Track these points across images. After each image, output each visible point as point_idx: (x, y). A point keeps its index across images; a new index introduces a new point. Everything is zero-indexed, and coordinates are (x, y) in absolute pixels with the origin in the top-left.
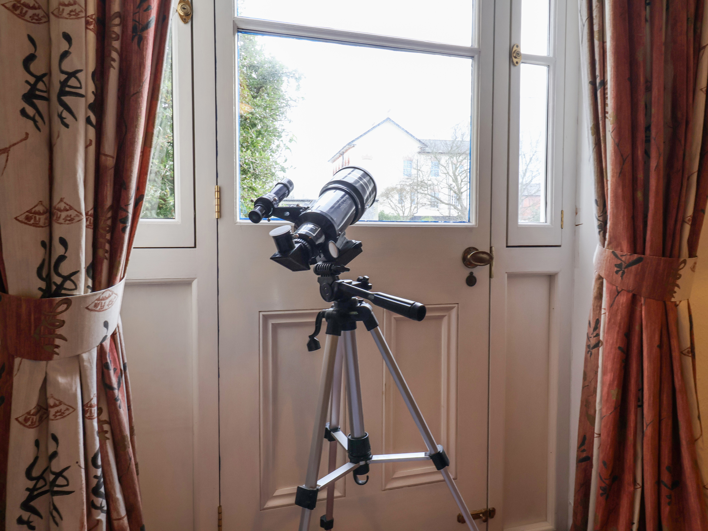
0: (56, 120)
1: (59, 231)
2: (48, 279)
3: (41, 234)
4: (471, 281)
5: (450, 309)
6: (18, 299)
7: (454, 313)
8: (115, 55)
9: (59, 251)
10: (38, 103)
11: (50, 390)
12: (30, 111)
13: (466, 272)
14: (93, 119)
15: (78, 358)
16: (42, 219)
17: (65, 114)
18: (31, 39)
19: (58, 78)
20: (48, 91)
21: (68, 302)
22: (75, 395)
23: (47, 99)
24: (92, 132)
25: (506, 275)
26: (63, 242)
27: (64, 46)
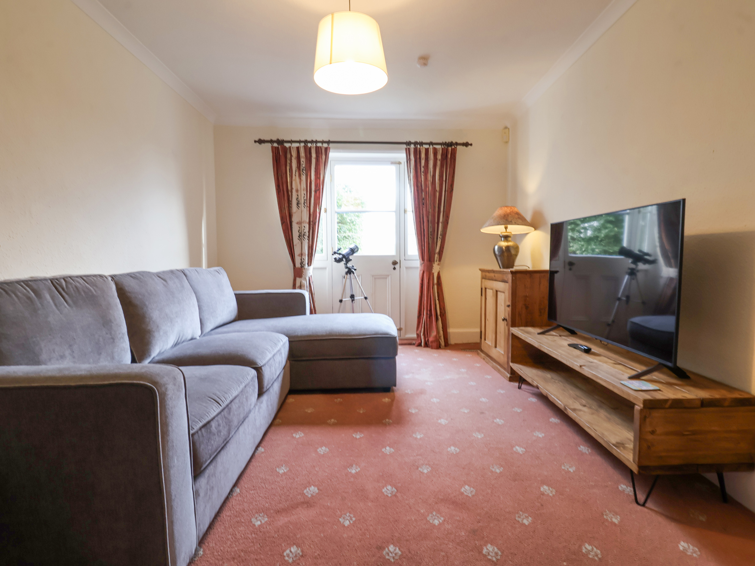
0: (303, 240)
1: (303, 257)
2: (301, 265)
3: (300, 258)
4: (394, 269)
5: (388, 276)
6: (297, 268)
7: (390, 277)
8: (311, 228)
9: (303, 260)
10: (300, 237)
11: (302, 283)
12: (299, 238)
13: (393, 266)
14: (308, 239)
15: (306, 278)
16: (300, 255)
17: (304, 238)
18: (299, 227)
19: (303, 233)
20: (301, 235)
21: (304, 269)
22: (305, 284)
23: (301, 236)
24: (308, 241)
25: (405, 268)
26: (304, 259)
27: (304, 228)
